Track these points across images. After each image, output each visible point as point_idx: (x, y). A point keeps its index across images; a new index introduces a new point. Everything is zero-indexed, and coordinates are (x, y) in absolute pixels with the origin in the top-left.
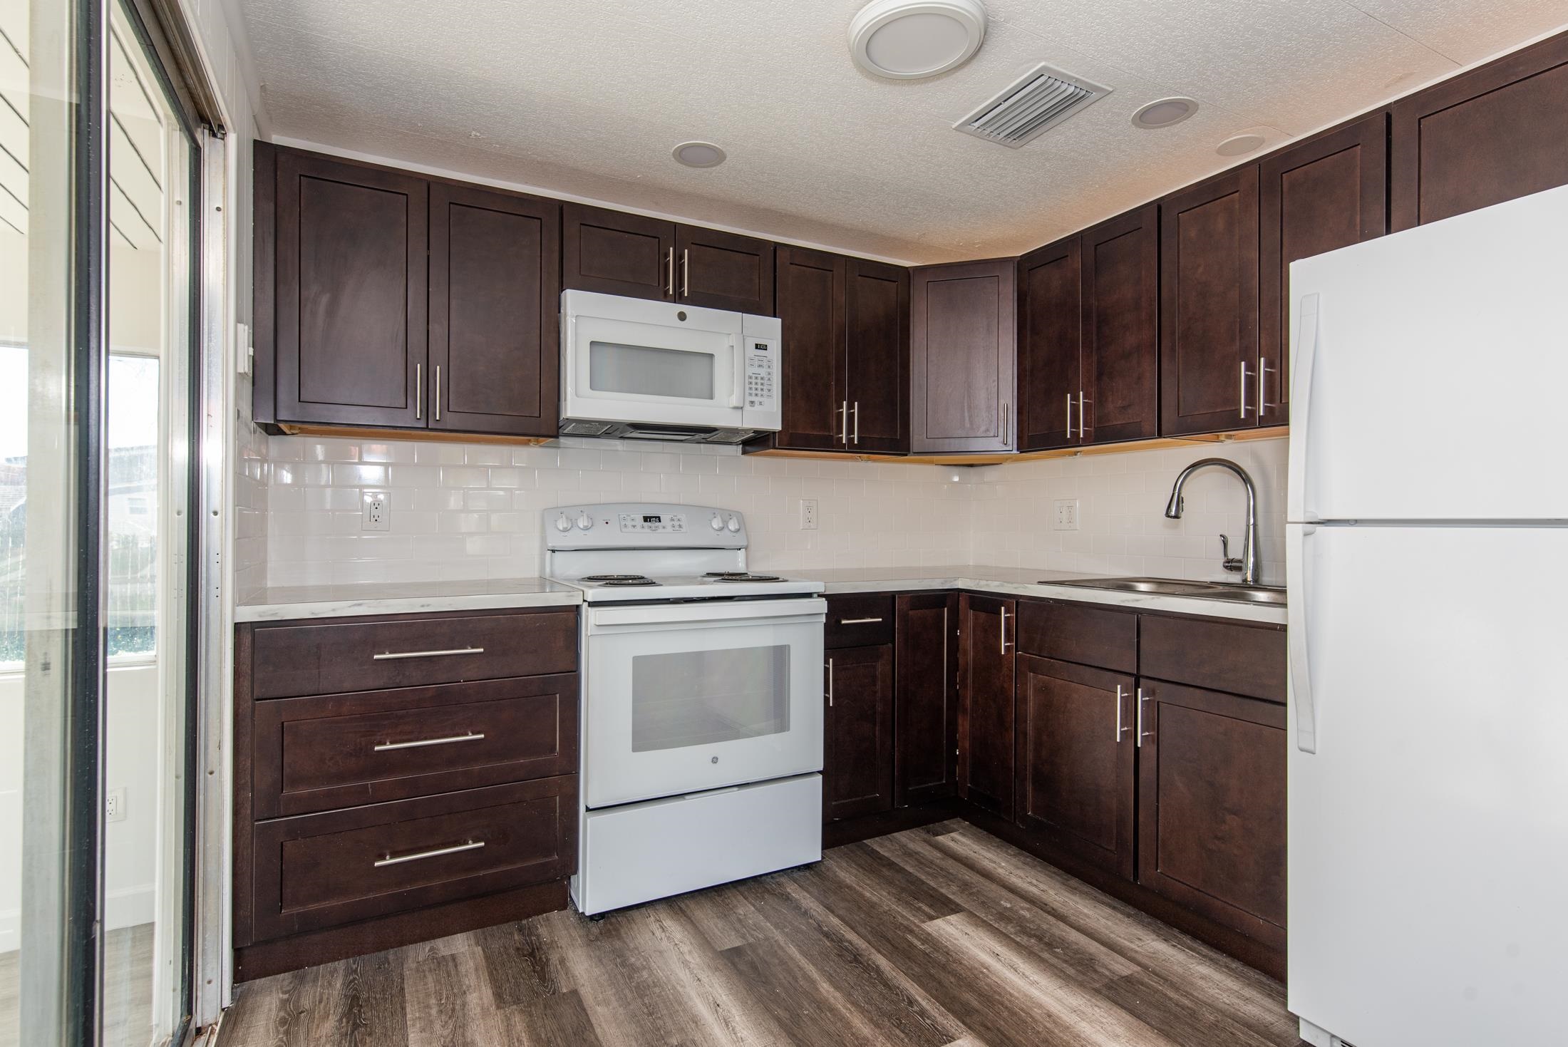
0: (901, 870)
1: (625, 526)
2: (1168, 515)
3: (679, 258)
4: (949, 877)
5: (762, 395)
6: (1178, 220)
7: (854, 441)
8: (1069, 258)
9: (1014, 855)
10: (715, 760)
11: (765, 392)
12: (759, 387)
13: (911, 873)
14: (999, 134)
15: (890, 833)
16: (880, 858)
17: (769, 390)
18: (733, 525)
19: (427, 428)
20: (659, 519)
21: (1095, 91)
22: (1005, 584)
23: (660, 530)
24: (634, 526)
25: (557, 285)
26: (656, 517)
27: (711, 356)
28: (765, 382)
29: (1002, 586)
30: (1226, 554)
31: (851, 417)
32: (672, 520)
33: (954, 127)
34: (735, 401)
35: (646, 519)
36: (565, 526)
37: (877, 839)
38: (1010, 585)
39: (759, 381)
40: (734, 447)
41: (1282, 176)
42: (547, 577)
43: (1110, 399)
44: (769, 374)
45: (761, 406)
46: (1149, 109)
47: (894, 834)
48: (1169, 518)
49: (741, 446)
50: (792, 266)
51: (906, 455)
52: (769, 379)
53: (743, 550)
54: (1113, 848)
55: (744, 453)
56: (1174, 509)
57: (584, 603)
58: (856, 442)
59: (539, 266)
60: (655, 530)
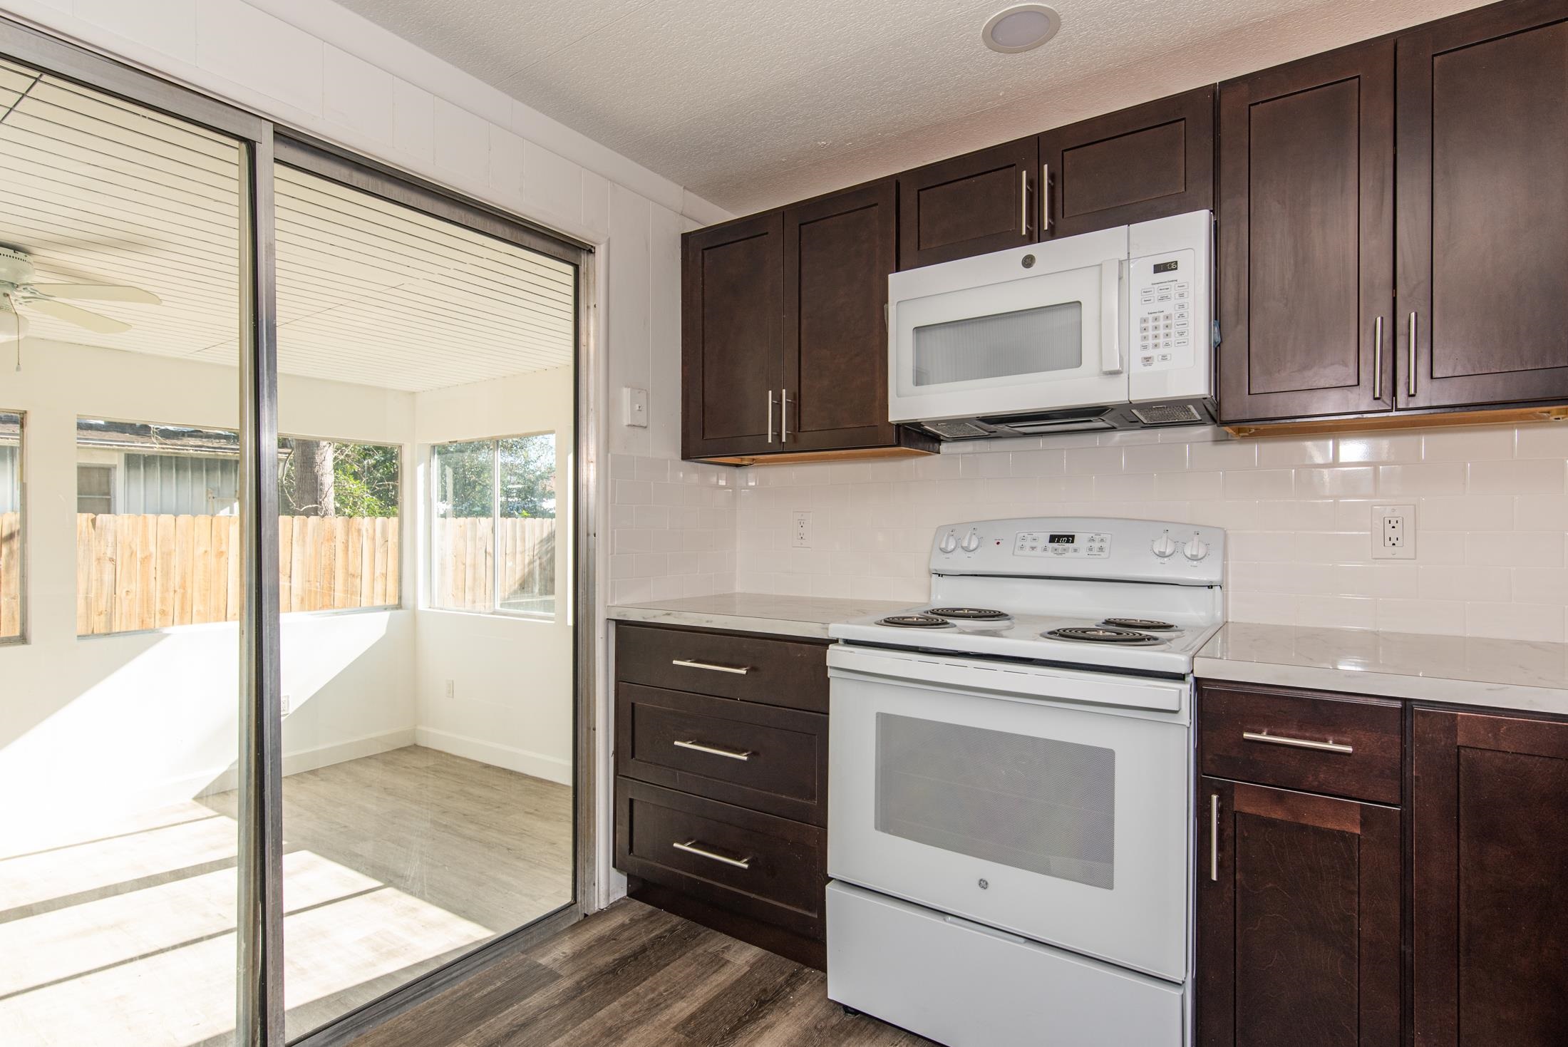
1: (1022, 547)
5: (1167, 345)
11: (1173, 338)
12: (1162, 331)
17: (1182, 333)
18: (1193, 549)
24: (1033, 548)
26: (1068, 536)
27: (1078, 304)
28: (1174, 321)
32: (1092, 540)
35: (1053, 539)
39: (1162, 323)
44: (1181, 306)
45: (1165, 362)
52: (1181, 316)
60: (1061, 554)
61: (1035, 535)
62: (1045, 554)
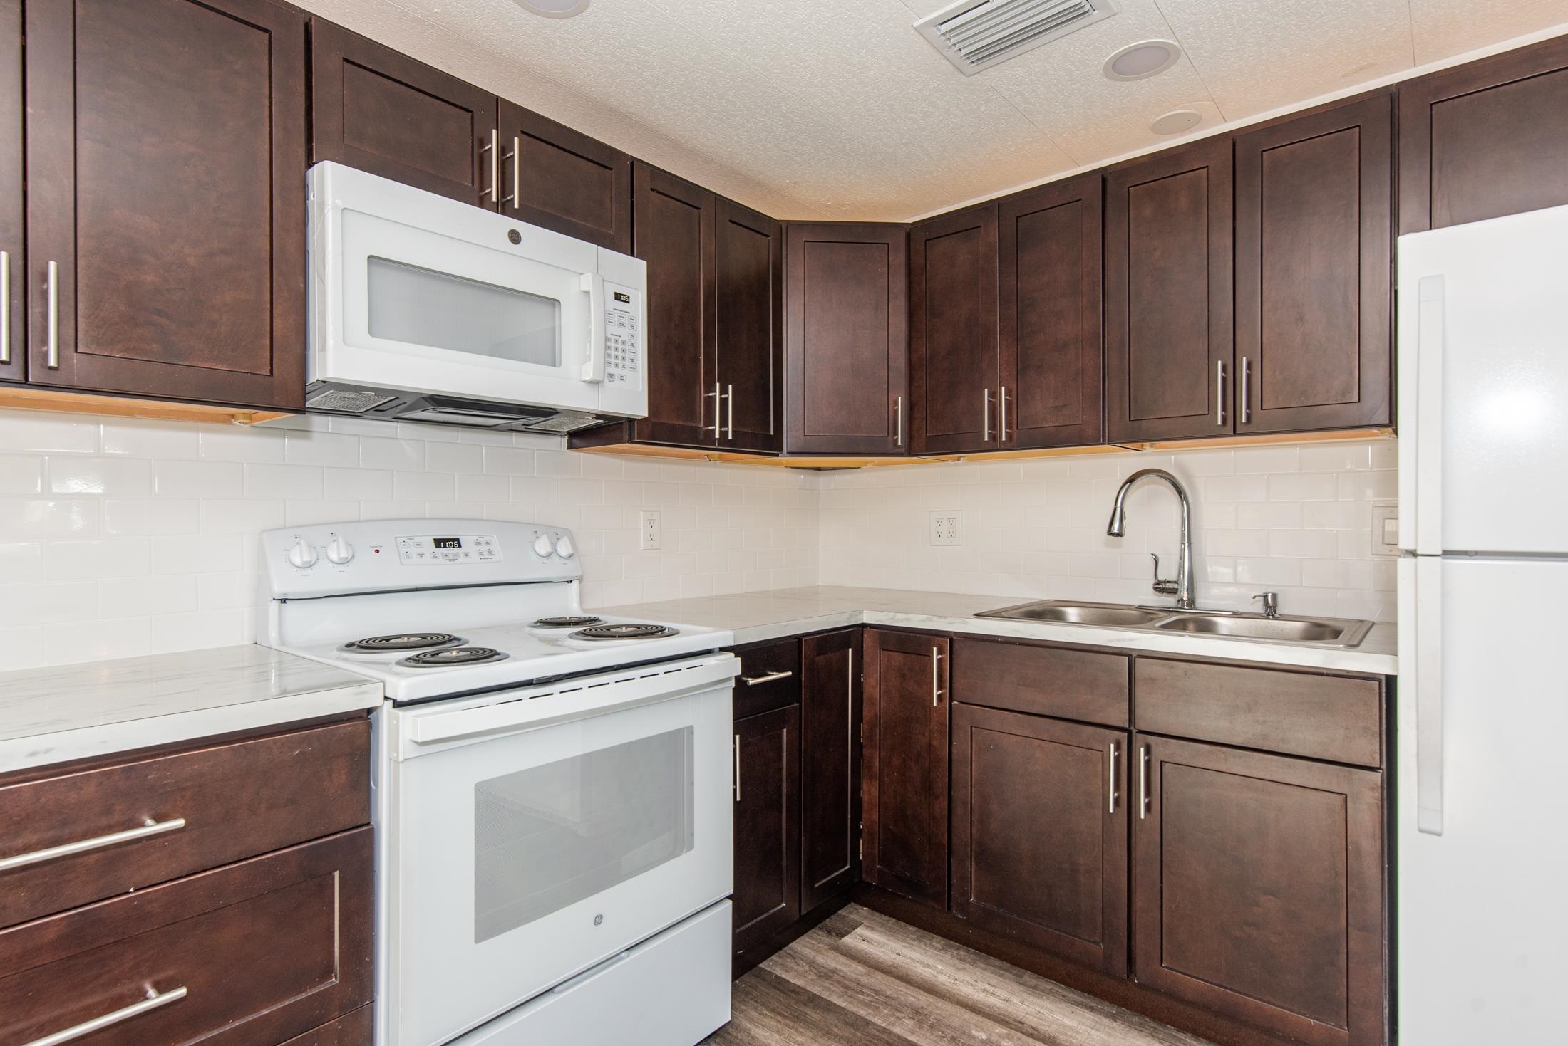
0: (829, 1007)
1: (407, 554)
2: (1110, 533)
3: (504, 150)
4: (896, 1006)
5: (624, 367)
6: (1129, 193)
7: (727, 436)
8: (982, 229)
9: (943, 949)
10: (598, 920)
11: (627, 363)
12: (620, 354)
13: (843, 1008)
14: (960, 50)
15: (786, 945)
16: (793, 991)
17: (633, 360)
18: (564, 548)
19: (25, 382)
20: (457, 542)
21: (1097, 10)
22: (936, 619)
23: (462, 559)
24: (421, 555)
25: (302, 152)
26: (453, 540)
27: (554, 302)
28: (628, 347)
29: (931, 620)
30: (1156, 575)
31: (724, 402)
32: (478, 543)
33: (915, 25)
34: (589, 373)
35: (439, 543)
36: (306, 558)
37: (774, 957)
38: (943, 620)
39: (620, 346)
40: (556, 439)
41: (1262, 154)
42: (274, 644)
43: (1038, 397)
44: (632, 337)
45: (622, 382)
46: (1131, 51)
47: (790, 945)
48: (1111, 537)
49: (566, 438)
50: (653, 193)
51: (777, 455)
52: (632, 345)
53: (575, 583)
54: (1098, 940)
55: (571, 447)
56: (1116, 525)
57: (386, 702)
58: (730, 437)
59: (267, 113)
60: (454, 560)
61: (417, 540)
62: (435, 561)
